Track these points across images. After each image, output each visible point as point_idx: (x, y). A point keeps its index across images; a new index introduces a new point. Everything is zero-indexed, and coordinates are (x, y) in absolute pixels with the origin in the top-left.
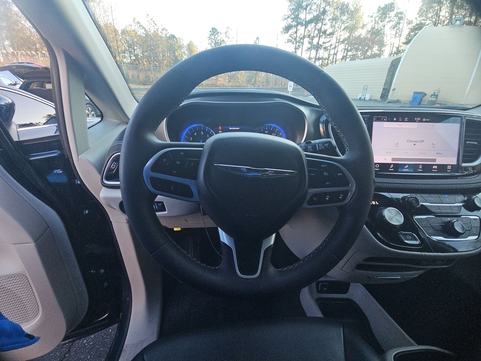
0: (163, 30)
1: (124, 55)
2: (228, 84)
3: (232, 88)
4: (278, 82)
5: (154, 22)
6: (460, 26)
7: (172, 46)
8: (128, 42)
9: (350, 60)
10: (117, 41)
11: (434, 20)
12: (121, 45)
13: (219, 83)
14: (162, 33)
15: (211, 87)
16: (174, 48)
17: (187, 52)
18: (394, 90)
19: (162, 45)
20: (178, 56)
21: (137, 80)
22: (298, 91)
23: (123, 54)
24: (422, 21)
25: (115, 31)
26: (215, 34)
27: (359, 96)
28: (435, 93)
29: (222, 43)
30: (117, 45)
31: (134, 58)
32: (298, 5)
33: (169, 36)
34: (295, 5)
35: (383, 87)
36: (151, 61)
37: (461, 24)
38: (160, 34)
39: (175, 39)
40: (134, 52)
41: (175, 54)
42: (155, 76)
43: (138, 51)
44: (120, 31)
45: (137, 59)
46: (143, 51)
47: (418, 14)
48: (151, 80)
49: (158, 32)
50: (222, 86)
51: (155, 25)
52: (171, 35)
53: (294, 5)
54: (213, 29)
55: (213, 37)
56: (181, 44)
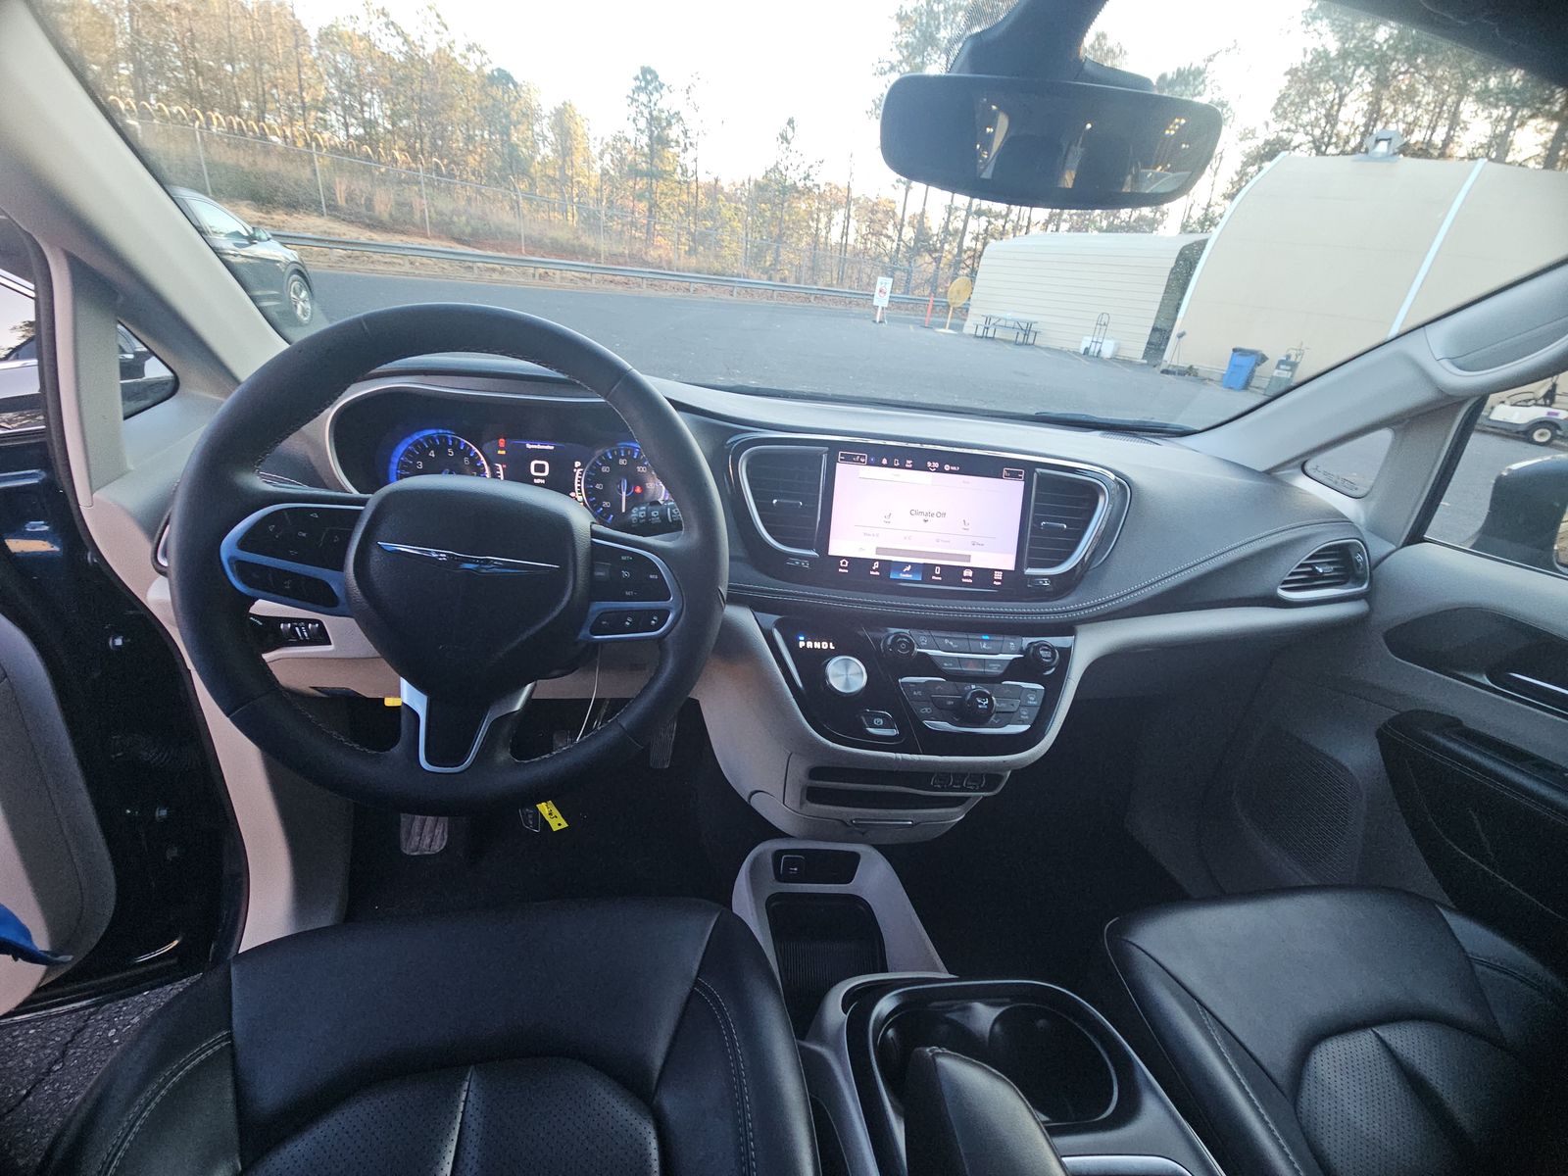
0: (469, 49)
1: (321, 119)
2: (682, 262)
3: (698, 275)
4: (850, 271)
5: (438, 16)
6: (1385, 157)
7: (500, 110)
8: (339, 73)
9: (1069, 230)
10: (299, 66)
11: (1317, 132)
12: (312, 81)
13: (653, 253)
14: (465, 58)
15: (626, 264)
16: (507, 116)
17: (551, 137)
18: (1181, 336)
19: (465, 100)
20: (518, 145)
21: (363, 210)
22: (907, 310)
23: (320, 114)
24: (1281, 134)
25: (294, 31)
26: (650, 88)
27: (1083, 342)
28: (1288, 357)
29: (673, 121)
30: (300, 80)
31: (361, 131)
32: (923, 34)
33: (492, 71)
34: (915, 35)
35: (1151, 324)
36: (422, 150)
37: (1391, 152)
38: (461, 61)
39: (511, 86)
40: (362, 111)
41: (509, 139)
42: (433, 205)
43: (377, 110)
44: (313, 34)
45: (370, 137)
46: (394, 112)
47: (1274, 109)
48: (417, 217)
49: (452, 55)
50: (664, 264)
51: (441, 29)
52: (499, 70)
53: (913, 33)
54: (645, 71)
55: (643, 98)
56: (534, 104)
